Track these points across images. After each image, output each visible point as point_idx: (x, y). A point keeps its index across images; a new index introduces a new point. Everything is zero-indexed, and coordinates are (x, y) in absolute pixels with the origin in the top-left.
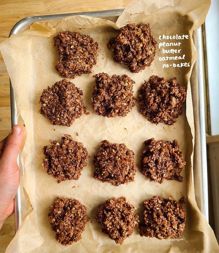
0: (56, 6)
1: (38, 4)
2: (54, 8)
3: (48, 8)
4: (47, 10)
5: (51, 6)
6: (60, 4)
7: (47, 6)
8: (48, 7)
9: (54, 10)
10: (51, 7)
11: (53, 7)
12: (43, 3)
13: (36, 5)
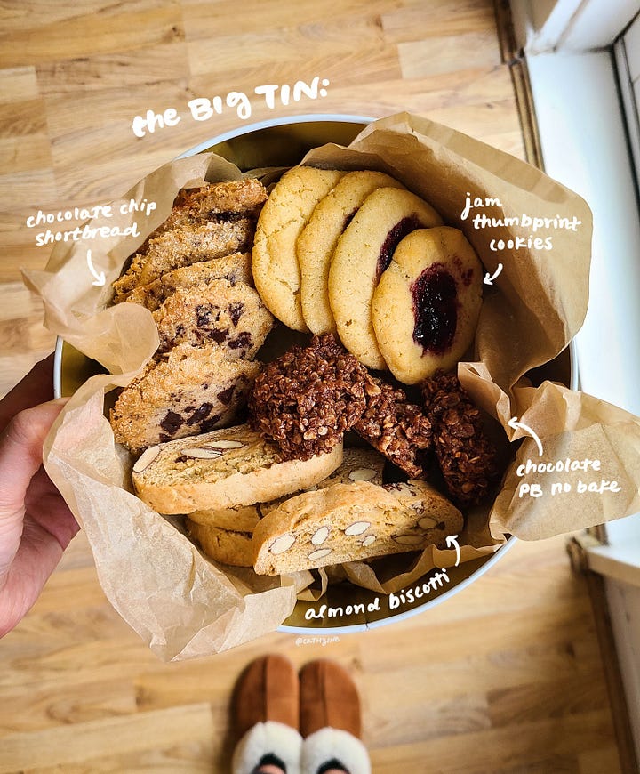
0: (92, 182)
1: (36, 181)
2: (87, 190)
3: (70, 190)
4: (67, 196)
5: (77, 184)
6: (107, 177)
7: (64, 184)
8: (69, 185)
9: (89, 195)
10: (80, 187)
11: (85, 187)
12: (52, 176)
13: (29, 182)
